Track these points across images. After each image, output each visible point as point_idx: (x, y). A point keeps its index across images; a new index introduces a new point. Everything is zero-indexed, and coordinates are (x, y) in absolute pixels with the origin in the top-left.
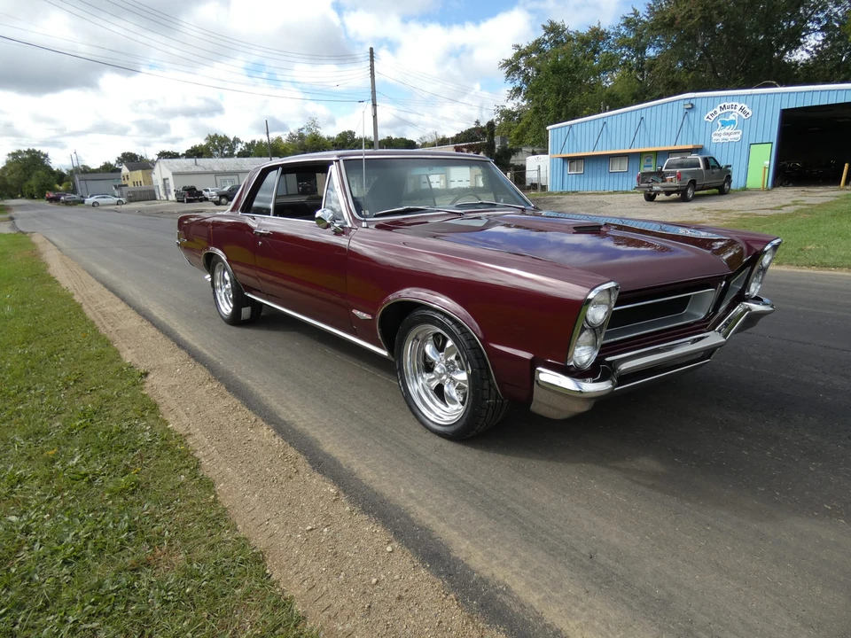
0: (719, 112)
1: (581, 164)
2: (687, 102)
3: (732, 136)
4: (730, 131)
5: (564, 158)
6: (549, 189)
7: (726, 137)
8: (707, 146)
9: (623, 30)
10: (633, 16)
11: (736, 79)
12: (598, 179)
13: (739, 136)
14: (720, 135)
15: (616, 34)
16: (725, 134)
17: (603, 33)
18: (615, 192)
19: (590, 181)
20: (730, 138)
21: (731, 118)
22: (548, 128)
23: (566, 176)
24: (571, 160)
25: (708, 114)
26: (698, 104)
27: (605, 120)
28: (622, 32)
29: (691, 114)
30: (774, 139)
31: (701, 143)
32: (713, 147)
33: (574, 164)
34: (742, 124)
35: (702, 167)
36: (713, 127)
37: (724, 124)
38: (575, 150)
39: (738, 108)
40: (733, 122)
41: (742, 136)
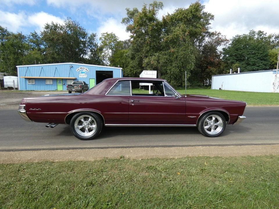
0: (80, 69)
1: (34, 81)
2: (70, 65)
3: (84, 76)
4: (84, 75)
5: (26, 78)
6: (20, 89)
7: (83, 76)
8: (78, 78)
10: (35, 33)
11: (72, 60)
12: (42, 86)
13: (86, 76)
14: (81, 75)
15: (29, 38)
16: (82, 75)
17: (23, 36)
18: (48, 91)
19: (38, 87)
20: (84, 77)
21: (84, 71)
22: (17, 66)
23: (27, 85)
24: (29, 79)
25: (77, 69)
26: (74, 66)
27: (42, 67)
28: (31, 38)
29: (72, 69)
30: (95, 78)
31: (76, 77)
32: (80, 79)
33: (31, 81)
34: (87, 74)
35: (84, 84)
36: (79, 73)
37: (82, 73)
39: (85, 69)
40: (84, 72)
41: (87, 76)
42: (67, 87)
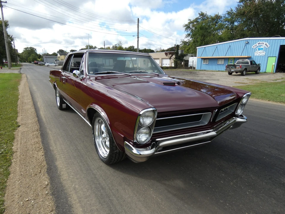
0: (257, 45)
1: (208, 61)
2: (246, 41)
3: (262, 54)
4: (261, 52)
5: (202, 58)
6: (196, 69)
7: (260, 54)
8: (252, 57)
9: (227, 16)
10: (230, 11)
11: (266, 34)
12: (213, 66)
13: (264, 54)
14: (257, 53)
15: (224, 17)
16: (259, 53)
17: (220, 16)
18: (219, 71)
19: (210, 67)
20: (261, 54)
21: (262, 47)
22: (197, 48)
23: (202, 64)
24: (204, 59)
25: (254, 46)
26: (250, 42)
27: (217, 46)
28: (226, 16)
29: (248, 45)
30: (277, 55)
31: (250, 56)
32: (255, 57)
33: (205, 61)
34: (266, 50)
35: (249, 64)
36: (255, 50)
37: (259, 49)
38: (206, 56)
39: (265, 44)
40: (262, 49)
41: (265, 54)
42: (226, 67)
